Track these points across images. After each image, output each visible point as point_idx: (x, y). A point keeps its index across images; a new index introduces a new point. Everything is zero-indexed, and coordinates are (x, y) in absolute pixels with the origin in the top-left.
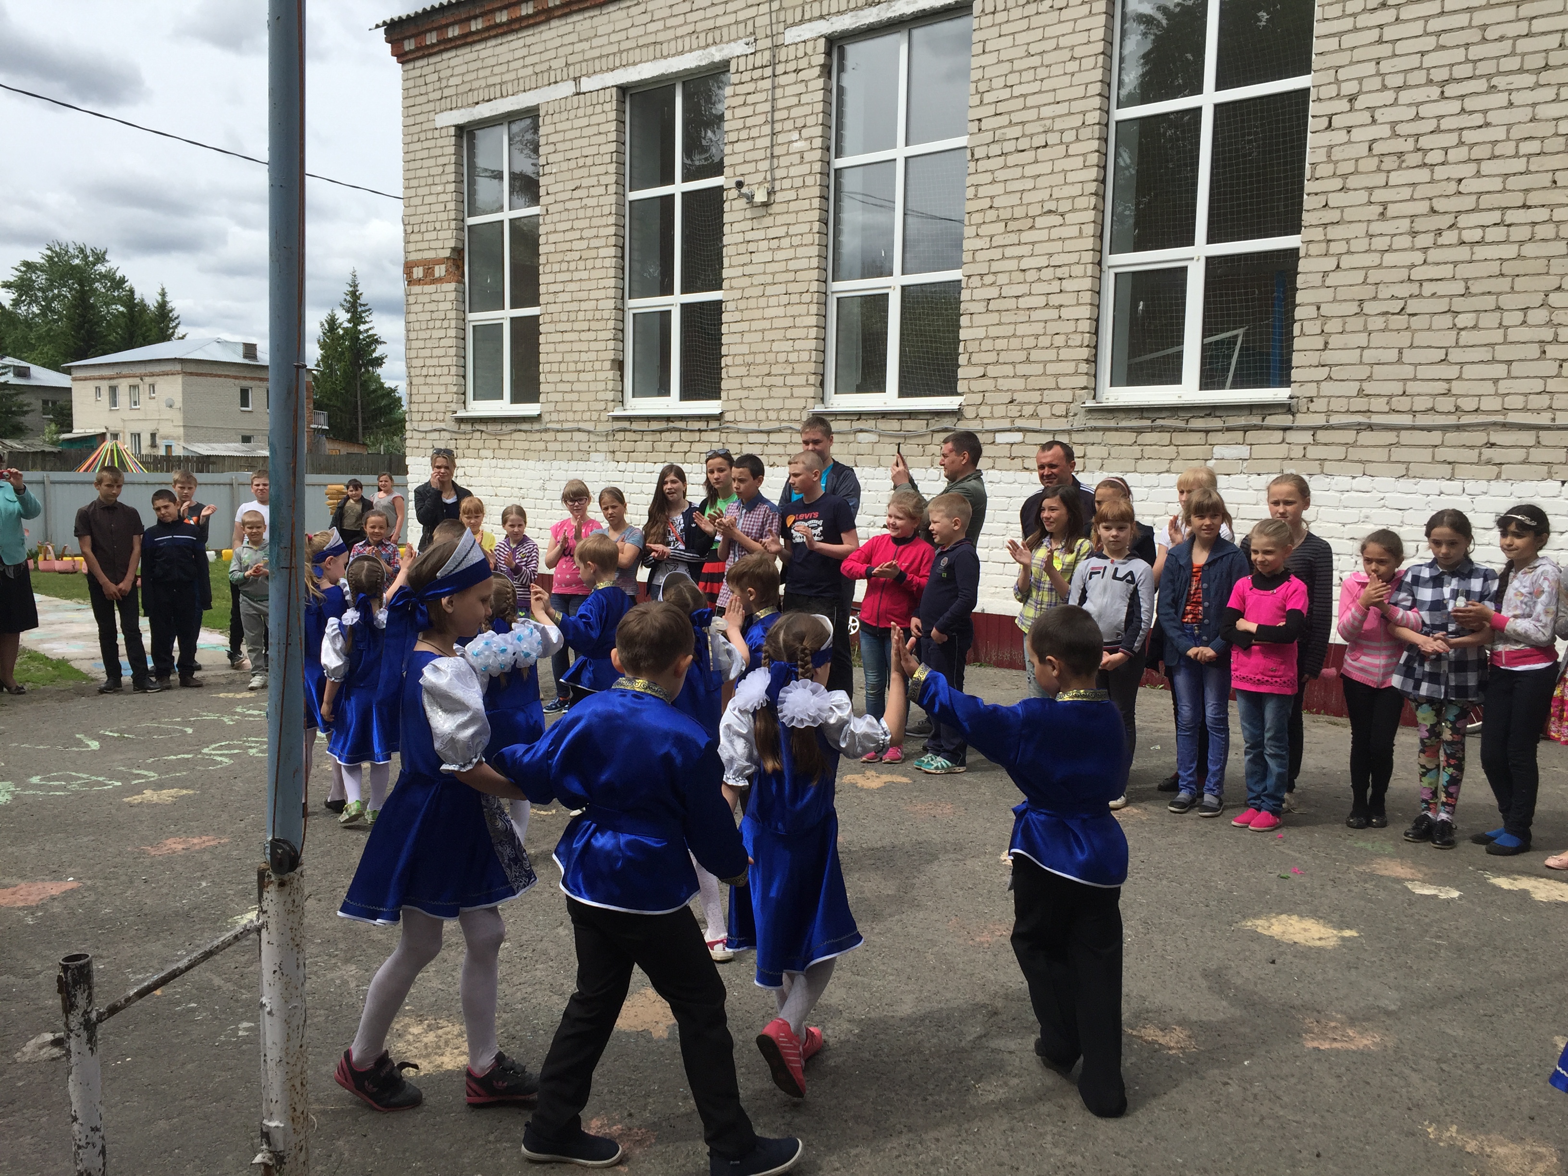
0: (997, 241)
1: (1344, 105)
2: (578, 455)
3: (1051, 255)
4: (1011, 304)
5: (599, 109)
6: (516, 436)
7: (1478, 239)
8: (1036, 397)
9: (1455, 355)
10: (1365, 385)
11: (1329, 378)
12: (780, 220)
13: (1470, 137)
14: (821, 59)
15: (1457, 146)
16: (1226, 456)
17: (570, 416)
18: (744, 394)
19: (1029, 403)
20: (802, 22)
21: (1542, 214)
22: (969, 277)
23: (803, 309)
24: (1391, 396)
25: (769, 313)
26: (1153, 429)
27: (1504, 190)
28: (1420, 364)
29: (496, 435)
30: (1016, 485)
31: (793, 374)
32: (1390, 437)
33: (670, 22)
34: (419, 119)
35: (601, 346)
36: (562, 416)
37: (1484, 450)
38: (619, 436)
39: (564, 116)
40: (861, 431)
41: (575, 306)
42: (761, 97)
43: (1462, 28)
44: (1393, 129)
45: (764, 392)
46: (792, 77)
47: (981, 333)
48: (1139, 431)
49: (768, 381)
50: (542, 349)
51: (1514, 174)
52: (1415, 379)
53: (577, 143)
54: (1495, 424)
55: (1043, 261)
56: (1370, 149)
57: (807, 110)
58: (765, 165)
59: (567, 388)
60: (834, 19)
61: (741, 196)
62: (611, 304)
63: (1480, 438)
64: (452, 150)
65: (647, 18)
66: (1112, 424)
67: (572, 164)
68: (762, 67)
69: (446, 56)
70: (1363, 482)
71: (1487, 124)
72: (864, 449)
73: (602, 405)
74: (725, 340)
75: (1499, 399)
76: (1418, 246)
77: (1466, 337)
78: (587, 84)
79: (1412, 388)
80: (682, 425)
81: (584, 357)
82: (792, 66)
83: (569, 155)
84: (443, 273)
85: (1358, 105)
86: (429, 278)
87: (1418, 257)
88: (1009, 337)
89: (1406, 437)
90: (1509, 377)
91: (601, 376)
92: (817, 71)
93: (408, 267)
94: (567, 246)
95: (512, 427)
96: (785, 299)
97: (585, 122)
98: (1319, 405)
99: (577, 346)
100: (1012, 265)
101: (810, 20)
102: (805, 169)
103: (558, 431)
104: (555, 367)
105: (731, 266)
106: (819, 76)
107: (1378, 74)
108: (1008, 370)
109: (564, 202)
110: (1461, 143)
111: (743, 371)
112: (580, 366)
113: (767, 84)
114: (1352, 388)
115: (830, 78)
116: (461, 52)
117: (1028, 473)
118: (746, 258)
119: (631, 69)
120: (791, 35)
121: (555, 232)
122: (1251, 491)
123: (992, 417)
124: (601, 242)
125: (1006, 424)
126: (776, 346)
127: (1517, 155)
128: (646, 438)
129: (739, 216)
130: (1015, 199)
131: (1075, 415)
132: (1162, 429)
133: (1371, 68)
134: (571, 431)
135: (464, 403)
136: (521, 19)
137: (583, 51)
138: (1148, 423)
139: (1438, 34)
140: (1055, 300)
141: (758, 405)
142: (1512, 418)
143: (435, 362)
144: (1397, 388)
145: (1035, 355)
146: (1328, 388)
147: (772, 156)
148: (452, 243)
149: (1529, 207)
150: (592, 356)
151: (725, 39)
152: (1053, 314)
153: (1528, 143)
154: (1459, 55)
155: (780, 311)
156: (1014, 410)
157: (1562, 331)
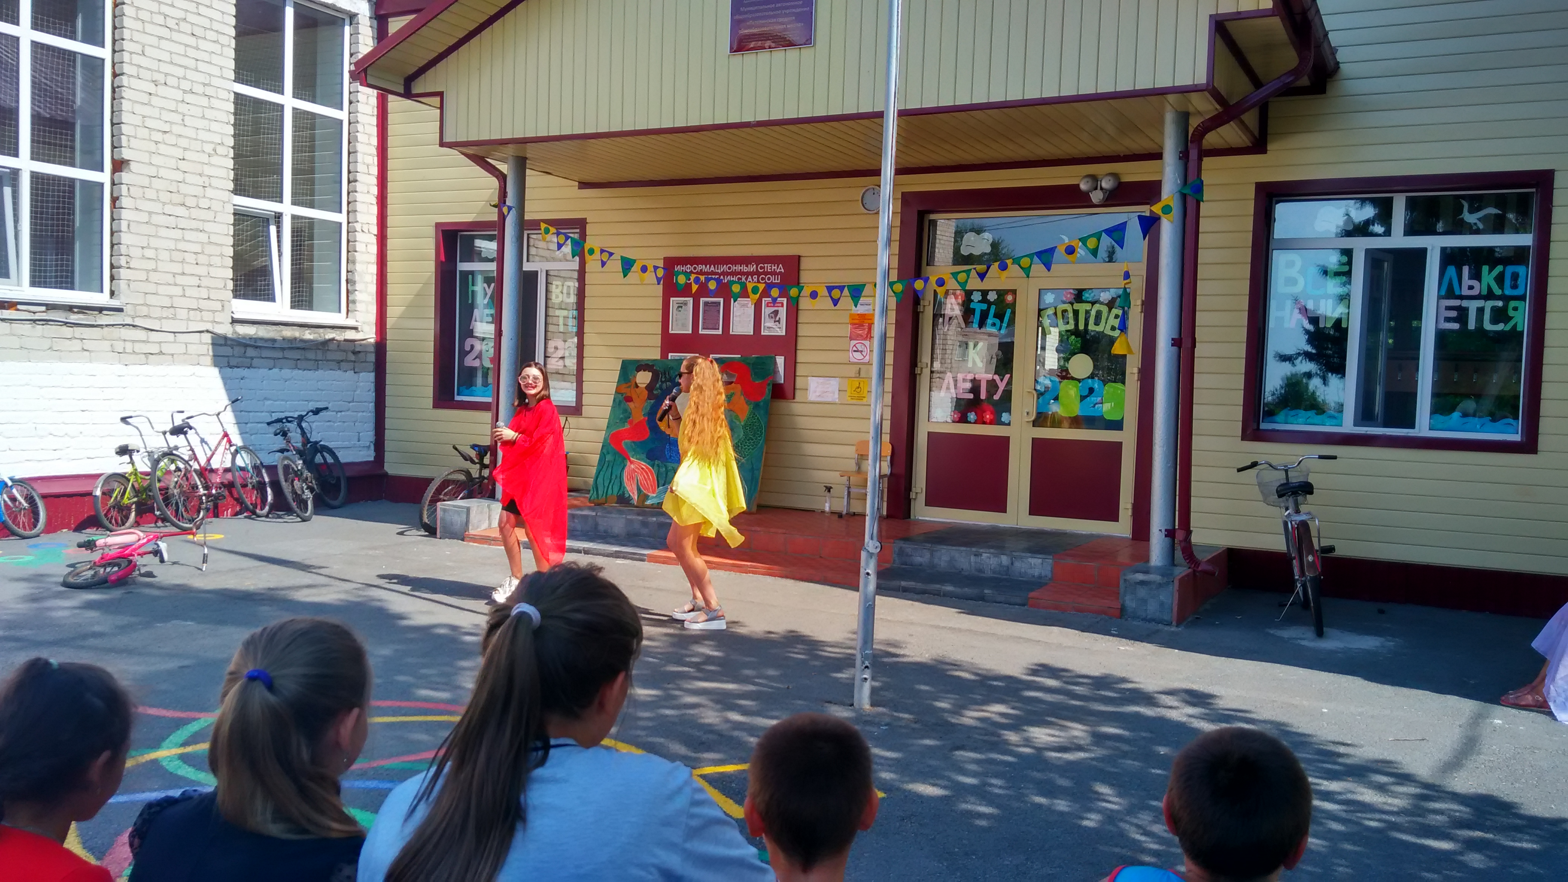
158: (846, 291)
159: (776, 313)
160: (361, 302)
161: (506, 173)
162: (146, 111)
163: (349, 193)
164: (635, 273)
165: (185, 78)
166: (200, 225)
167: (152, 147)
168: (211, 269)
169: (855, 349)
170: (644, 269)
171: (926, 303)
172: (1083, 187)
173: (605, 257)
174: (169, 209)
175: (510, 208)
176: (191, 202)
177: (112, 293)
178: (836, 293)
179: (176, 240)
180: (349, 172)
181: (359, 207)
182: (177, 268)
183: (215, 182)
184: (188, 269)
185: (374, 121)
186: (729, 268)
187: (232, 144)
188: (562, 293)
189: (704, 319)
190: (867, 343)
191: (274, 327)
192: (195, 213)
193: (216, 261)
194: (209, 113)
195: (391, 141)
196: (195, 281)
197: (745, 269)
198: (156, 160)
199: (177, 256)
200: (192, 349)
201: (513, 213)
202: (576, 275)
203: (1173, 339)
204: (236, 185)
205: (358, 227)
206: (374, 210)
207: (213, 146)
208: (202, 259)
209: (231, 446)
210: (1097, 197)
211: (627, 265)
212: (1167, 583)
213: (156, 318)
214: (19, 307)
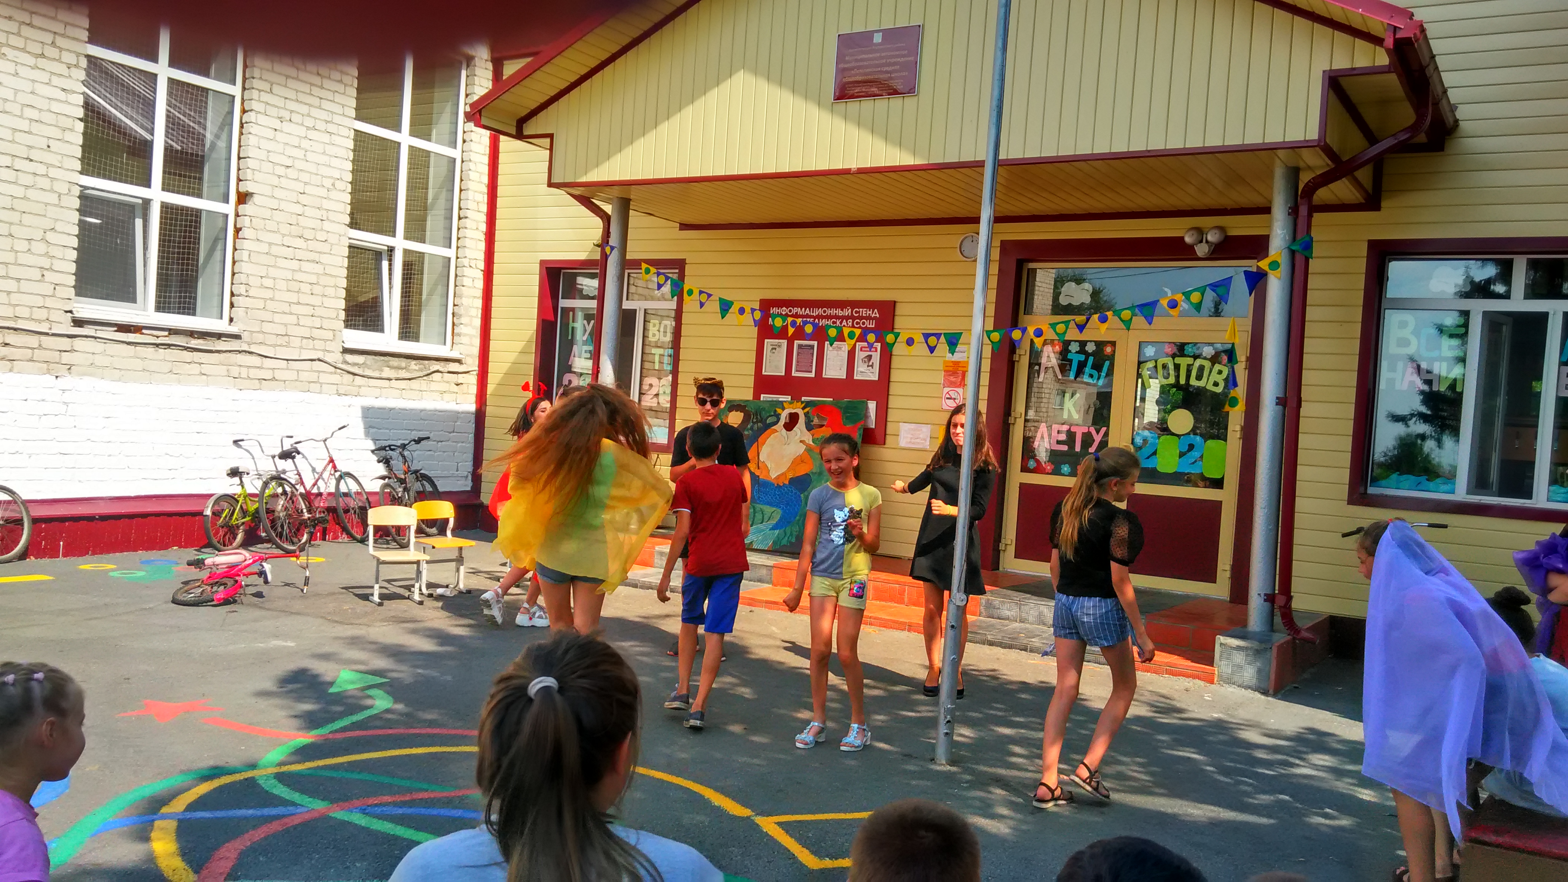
21: (41, 169)
51: (20, 131)
75: (11, 308)
90: (19, 291)
127: (22, 116)
142: (21, 324)
149: (31, 160)
153: (29, 109)
157: (55, 261)
158: (942, 338)
159: (869, 357)
160: (465, 335)
161: (610, 213)
162: (271, 146)
163: (459, 229)
164: (733, 314)
165: (309, 115)
166: (315, 256)
167: (275, 181)
168: (325, 299)
169: (948, 396)
170: (742, 311)
171: (1023, 352)
172: (1188, 239)
173: (704, 297)
174: (288, 241)
175: (612, 248)
176: (308, 234)
177: (231, 320)
178: (932, 340)
179: (294, 270)
180: (460, 209)
181: (467, 242)
182: (293, 297)
183: (332, 216)
184: (304, 299)
185: (486, 160)
186: (825, 312)
187: (350, 180)
188: (659, 331)
189: (798, 362)
190: (960, 390)
191: (382, 358)
192: (312, 245)
193: (331, 291)
194: (331, 150)
195: (501, 180)
196: (308, 310)
197: (840, 312)
198: (278, 193)
199: (295, 286)
200: (304, 376)
201: (615, 253)
202: (673, 314)
203: (1277, 398)
204: (352, 218)
205: (466, 262)
206: (482, 246)
207: (332, 181)
208: (317, 289)
209: (336, 471)
210: (1202, 250)
211: (725, 307)
212: (1265, 650)
213: (271, 346)
214: (144, 331)
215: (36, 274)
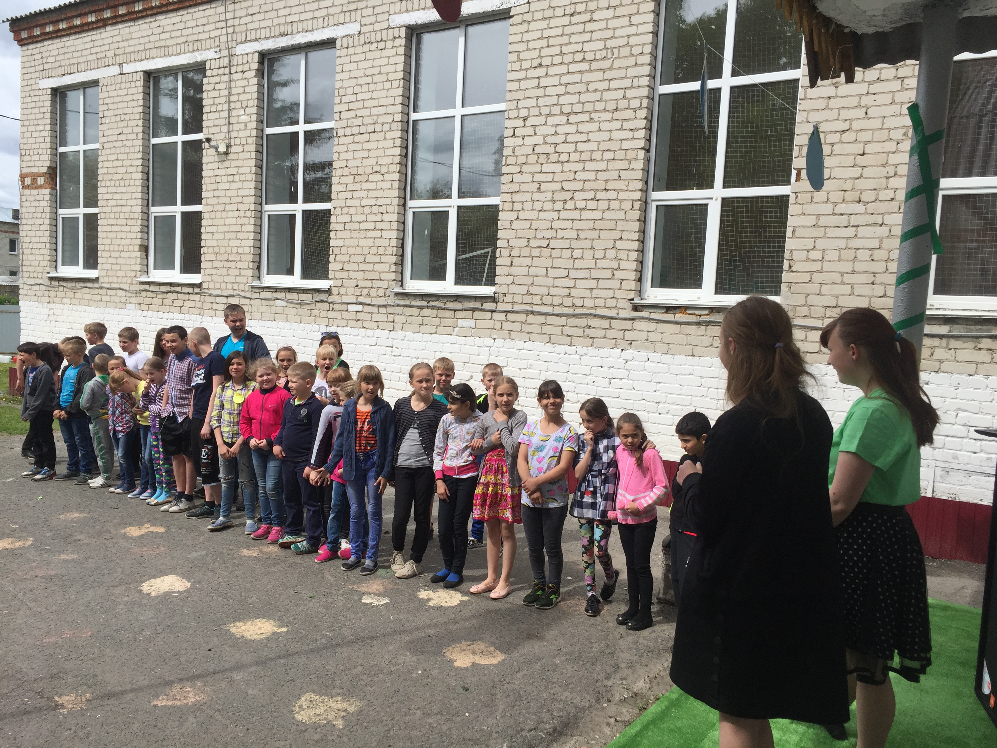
0: (350, 187)
1: (520, 123)
2: (120, 305)
3: (377, 198)
4: (356, 226)
5: (133, 84)
6: (84, 290)
7: (583, 207)
8: (368, 284)
9: (573, 274)
10: (530, 288)
11: (513, 283)
12: (234, 163)
13: (581, 147)
14: (255, 66)
15: (574, 152)
16: (464, 326)
17: (115, 279)
18: (214, 272)
19: (366, 288)
20: (246, 41)
21: (612, 195)
22: (335, 208)
23: (246, 221)
24: (543, 295)
25: (228, 222)
26: (428, 307)
27: (596, 180)
28: (556, 278)
29: (72, 289)
30: (358, 337)
31: (241, 261)
32: (541, 319)
33: (174, 34)
34: (30, 82)
35: (133, 235)
36: (111, 280)
37: (586, 330)
38: (143, 294)
39: (113, 87)
40: (277, 299)
41: (118, 209)
42: (223, 86)
43: (578, 83)
44: (544, 139)
45: (224, 271)
46: (240, 75)
47: (341, 243)
48: (421, 308)
49: (227, 264)
50: (100, 235)
51: (601, 171)
52: (553, 286)
53: (121, 105)
54: (591, 315)
55: (373, 202)
56: (533, 150)
57: (248, 96)
58: (225, 129)
59: (113, 261)
60: (263, 42)
61: (211, 147)
62: (139, 209)
63: (582, 322)
64: (49, 103)
65: (160, 30)
66: (407, 303)
67: (118, 118)
68: (224, 67)
69: (46, 43)
70: (529, 345)
71: (589, 140)
72: (279, 310)
73: (133, 274)
74: (203, 237)
75: (593, 300)
76: (556, 209)
77: (578, 264)
78: (127, 68)
79: (553, 291)
80: (178, 289)
81: (124, 242)
82: (240, 69)
83: (116, 112)
84: (42, 183)
85: (528, 123)
86: (34, 186)
87: (555, 215)
88: (355, 246)
89: (550, 319)
90: (597, 288)
91: (134, 255)
92: (253, 73)
93: (23, 177)
94: (114, 170)
95: (82, 284)
96: (236, 214)
97: (125, 92)
98: (508, 298)
99: (120, 235)
100: (356, 202)
101: (250, 41)
102: (247, 133)
103: (108, 289)
104: (107, 248)
105: (207, 190)
106: (255, 76)
107: (537, 106)
108: (354, 266)
109: (113, 142)
110: (576, 150)
111: (213, 257)
112: (121, 248)
113: (226, 78)
114: (524, 289)
115: (263, 78)
116: (55, 41)
117: (365, 330)
118: (215, 186)
119: (151, 61)
120: (241, 49)
121: (108, 160)
122: (476, 347)
123: (346, 295)
124: (133, 169)
125: (353, 300)
126: (232, 243)
127: (602, 160)
128: (159, 296)
129: (211, 159)
130: (358, 163)
131: (389, 296)
132: (433, 308)
133: (533, 102)
134: (116, 289)
135: (56, 267)
136: (88, 24)
137: (124, 47)
138: (425, 303)
139: (566, 85)
140: (379, 226)
141: (221, 279)
142: (599, 312)
143: (37, 240)
144: (545, 291)
145: (369, 258)
146: (513, 289)
147: (229, 123)
148: (48, 163)
149: (608, 190)
150: (128, 242)
151: (204, 48)
152: (378, 234)
153: (607, 153)
154: (575, 99)
155: (234, 221)
156: (358, 291)
157: (622, 263)
179: (847, 239)
182: (848, 266)
196: (868, 279)
208: (878, 254)
215: (608, 274)
